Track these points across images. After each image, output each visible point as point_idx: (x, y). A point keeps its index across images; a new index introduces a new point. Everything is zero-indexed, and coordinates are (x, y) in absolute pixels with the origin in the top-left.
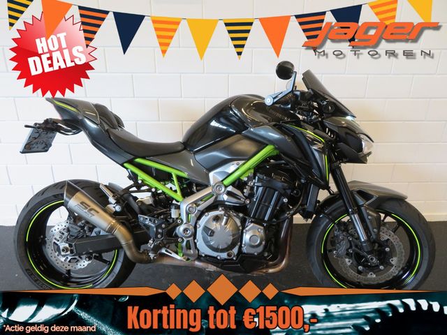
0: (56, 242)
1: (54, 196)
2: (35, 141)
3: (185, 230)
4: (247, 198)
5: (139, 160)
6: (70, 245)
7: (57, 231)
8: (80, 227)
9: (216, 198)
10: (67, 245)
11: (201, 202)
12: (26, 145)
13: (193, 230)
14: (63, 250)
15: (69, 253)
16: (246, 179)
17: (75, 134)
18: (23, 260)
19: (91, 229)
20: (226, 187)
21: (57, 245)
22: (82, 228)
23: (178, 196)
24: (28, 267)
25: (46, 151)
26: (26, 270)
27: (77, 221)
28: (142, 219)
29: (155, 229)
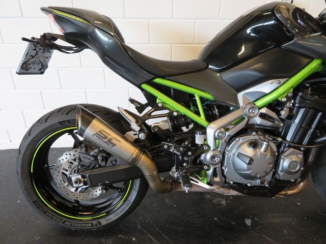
0: (65, 172)
1: (60, 123)
2: (33, 60)
3: (213, 157)
4: (282, 120)
5: (158, 81)
6: (83, 177)
7: (65, 160)
8: (93, 156)
9: (248, 121)
10: (80, 177)
11: (230, 127)
12: (23, 64)
13: (221, 156)
14: (76, 182)
15: (82, 184)
16: (284, 100)
17: (77, 51)
18: (29, 192)
19: (105, 159)
20: (260, 109)
21: (66, 175)
22: (95, 157)
23: (201, 120)
24: (35, 199)
25: (42, 73)
26: (33, 202)
27: (89, 150)
28: (165, 147)
29: (180, 157)
